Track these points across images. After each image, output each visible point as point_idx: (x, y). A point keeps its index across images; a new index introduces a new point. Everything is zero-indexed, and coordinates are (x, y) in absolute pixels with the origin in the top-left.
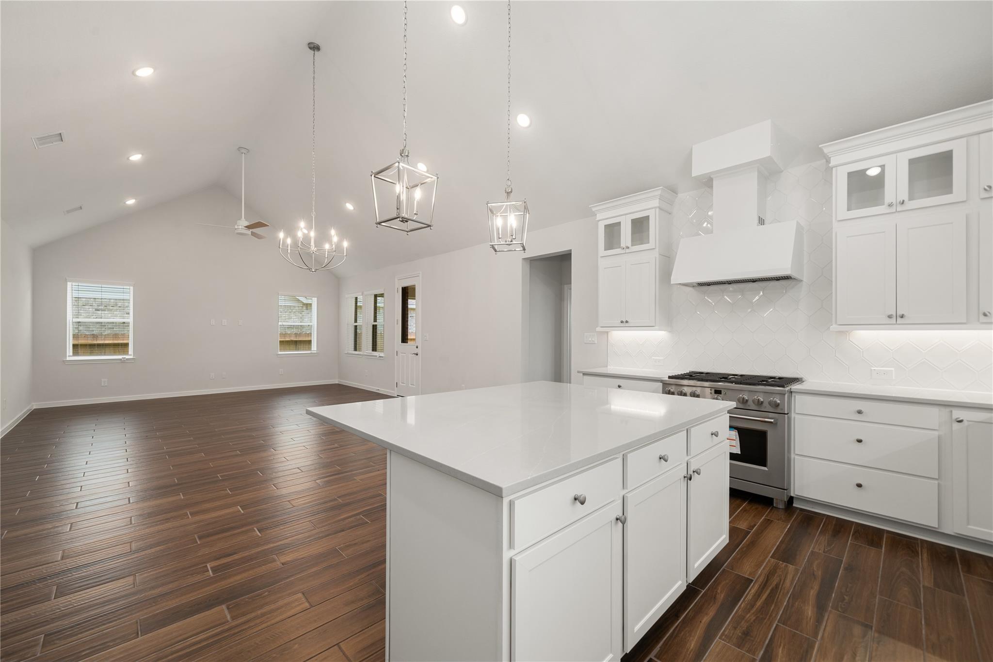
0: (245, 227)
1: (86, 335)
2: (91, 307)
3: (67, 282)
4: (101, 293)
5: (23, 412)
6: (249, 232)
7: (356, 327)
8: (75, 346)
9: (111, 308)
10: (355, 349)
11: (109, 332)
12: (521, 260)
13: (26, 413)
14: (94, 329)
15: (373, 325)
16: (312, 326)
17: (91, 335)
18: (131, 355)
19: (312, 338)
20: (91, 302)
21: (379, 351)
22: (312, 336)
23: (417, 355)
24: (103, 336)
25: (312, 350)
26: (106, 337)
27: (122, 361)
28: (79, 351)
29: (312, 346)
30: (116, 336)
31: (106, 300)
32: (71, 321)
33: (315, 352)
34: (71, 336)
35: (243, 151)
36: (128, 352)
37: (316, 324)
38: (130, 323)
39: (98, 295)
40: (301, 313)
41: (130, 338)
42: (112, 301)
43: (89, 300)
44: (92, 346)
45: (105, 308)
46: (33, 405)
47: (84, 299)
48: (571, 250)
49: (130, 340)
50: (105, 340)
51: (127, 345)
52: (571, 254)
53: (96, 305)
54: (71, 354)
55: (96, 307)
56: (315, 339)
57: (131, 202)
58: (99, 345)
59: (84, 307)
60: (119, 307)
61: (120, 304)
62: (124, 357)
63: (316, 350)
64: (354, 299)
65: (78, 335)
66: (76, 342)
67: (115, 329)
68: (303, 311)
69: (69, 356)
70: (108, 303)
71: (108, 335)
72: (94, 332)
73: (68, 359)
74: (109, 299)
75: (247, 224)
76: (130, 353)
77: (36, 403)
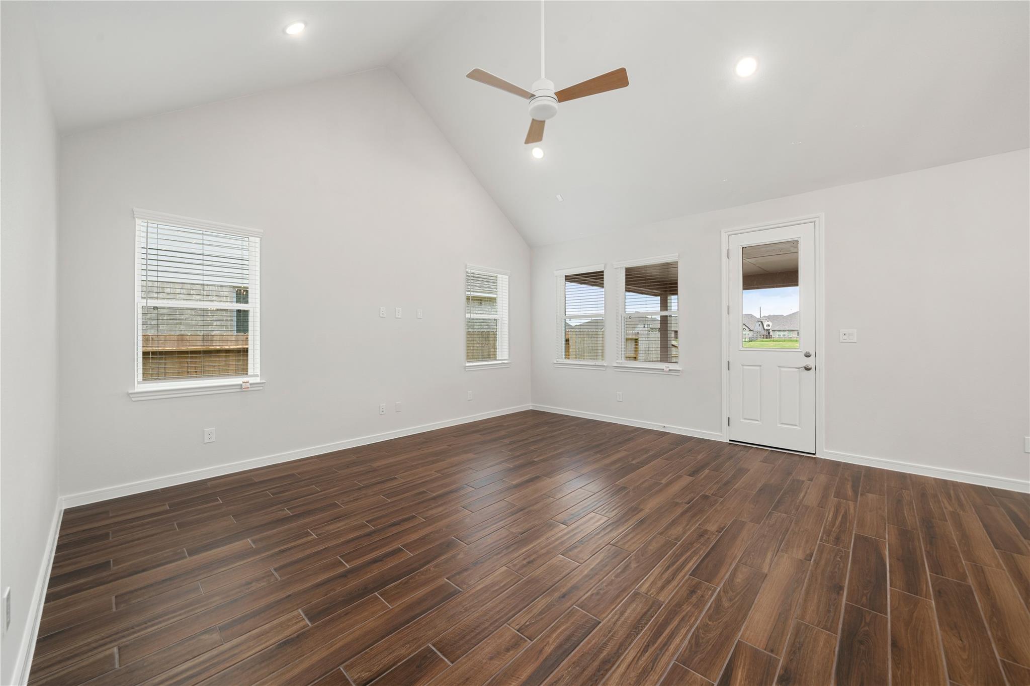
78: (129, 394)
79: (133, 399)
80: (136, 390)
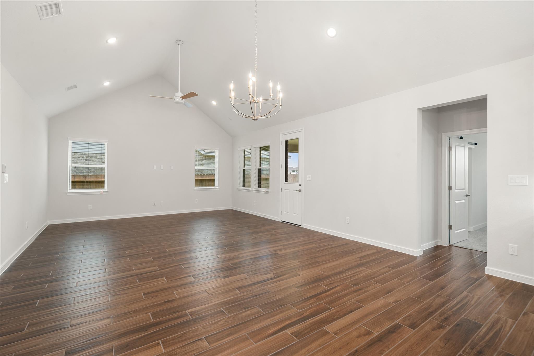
0: (181, 97)
1: (80, 175)
2: (83, 158)
3: (68, 140)
4: (88, 149)
5: (40, 229)
6: (183, 101)
7: (244, 170)
8: (73, 183)
9: (94, 159)
10: (244, 186)
11: (93, 173)
12: (416, 110)
13: (43, 229)
14: (84, 172)
15: (259, 169)
16: (215, 170)
17: (82, 175)
18: (106, 189)
19: (215, 178)
20: (83, 155)
21: (262, 188)
22: (215, 176)
23: (300, 191)
24: (90, 176)
25: (215, 186)
26: (91, 177)
27: (101, 193)
28: (76, 186)
29: (215, 183)
30: (97, 176)
31: (91, 154)
32: (71, 166)
33: (217, 188)
34: (71, 176)
35: (180, 43)
36: (104, 187)
37: (218, 168)
38: (105, 168)
39: (86, 151)
40: (202, 162)
41: (105, 178)
42: (94, 154)
43: (82, 154)
44: (83, 182)
45: (90, 159)
46: (48, 222)
47: (79, 154)
48: (487, 95)
49: (105, 179)
50: (90, 179)
51: (103, 182)
52: (487, 98)
53: (86, 157)
54: (71, 188)
55: (86, 159)
56: (217, 179)
57: (107, 84)
58: (87, 182)
59: (79, 158)
60: (99, 158)
61: (99, 156)
62: (102, 190)
63: (218, 186)
64: (243, 151)
65: (75, 175)
66: (74, 180)
67: (96, 172)
68: (203, 161)
69: (69, 190)
70: (92, 156)
71: (92, 175)
72: (85, 174)
73: (69, 191)
74: (93, 153)
75: (182, 95)
76: (105, 188)
77: (50, 221)
78: (66, 193)
79: (68, 195)
80: (68, 192)
